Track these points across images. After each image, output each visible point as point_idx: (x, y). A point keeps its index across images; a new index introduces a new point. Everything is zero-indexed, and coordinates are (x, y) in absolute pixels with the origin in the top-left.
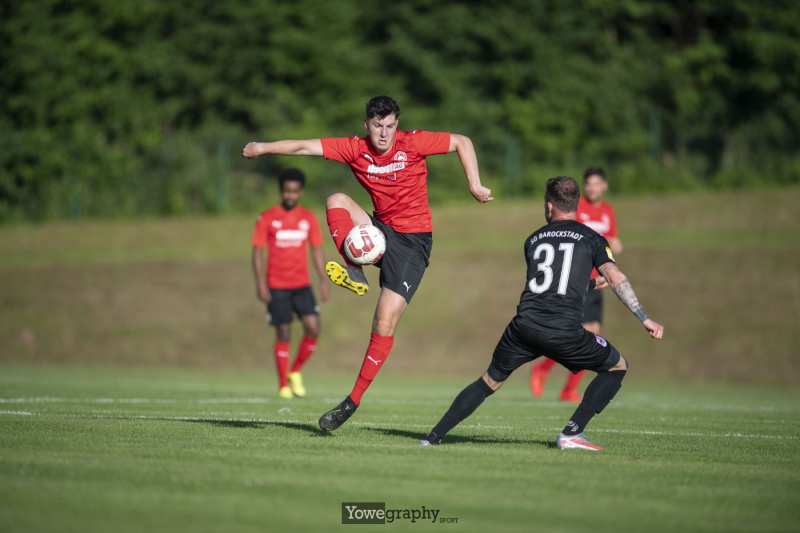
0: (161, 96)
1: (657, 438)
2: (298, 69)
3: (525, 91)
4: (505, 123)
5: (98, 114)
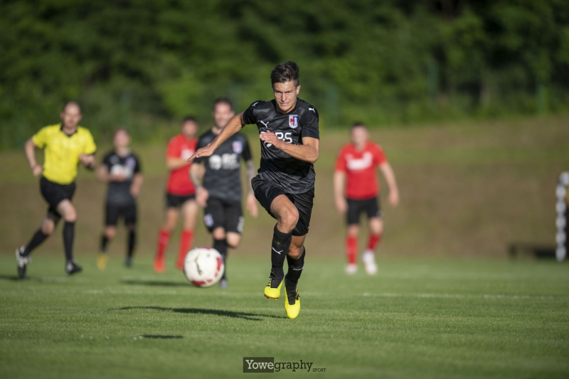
0: (80, 60)
1: (430, 300)
2: (179, 39)
3: (341, 51)
4: (326, 75)
5: (36, 74)
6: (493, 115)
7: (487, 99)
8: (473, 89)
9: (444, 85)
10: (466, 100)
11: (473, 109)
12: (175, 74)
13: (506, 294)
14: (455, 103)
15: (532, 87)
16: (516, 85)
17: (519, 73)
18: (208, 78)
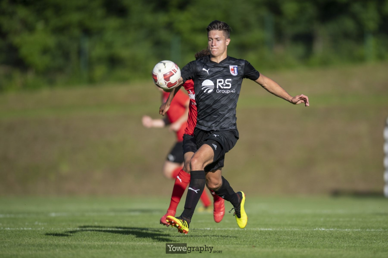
1: (269, 233)
3: (183, 5)
4: (170, 26)
6: (325, 63)
7: (320, 48)
8: (306, 39)
9: (279, 35)
10: (300, 49)
11: (307, 57)
12: (30, 28)
13: (338, 227)
14: (290, 52)
15: (360, 36)
16: (346, 35)
17: (349, 24)
18: (59, 30)
